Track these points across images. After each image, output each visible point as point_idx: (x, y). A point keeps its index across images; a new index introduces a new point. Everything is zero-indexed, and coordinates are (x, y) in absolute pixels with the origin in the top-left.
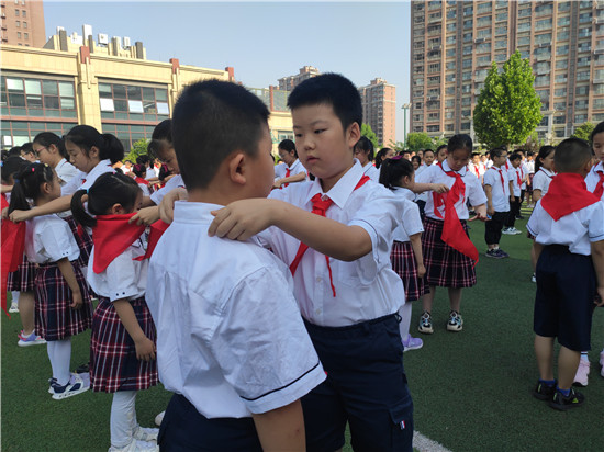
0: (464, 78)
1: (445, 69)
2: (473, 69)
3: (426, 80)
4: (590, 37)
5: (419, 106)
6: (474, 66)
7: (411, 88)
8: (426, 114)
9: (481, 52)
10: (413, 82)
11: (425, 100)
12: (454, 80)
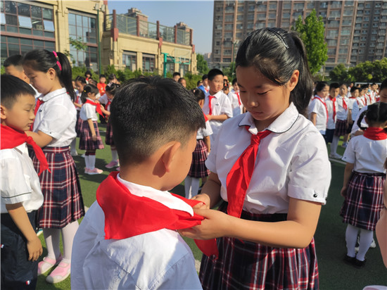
0: (248, 28)
1: (236, 20)
2: (255, 22)
3: (224, 26)
4: (326, 9)
5: (218, 43)
6: (255, 20)
7: (214, 31)
8: (223, 50)
9: (260, 10)
10: (215, 27)
11: (223, 40)
12: (242, 28)
